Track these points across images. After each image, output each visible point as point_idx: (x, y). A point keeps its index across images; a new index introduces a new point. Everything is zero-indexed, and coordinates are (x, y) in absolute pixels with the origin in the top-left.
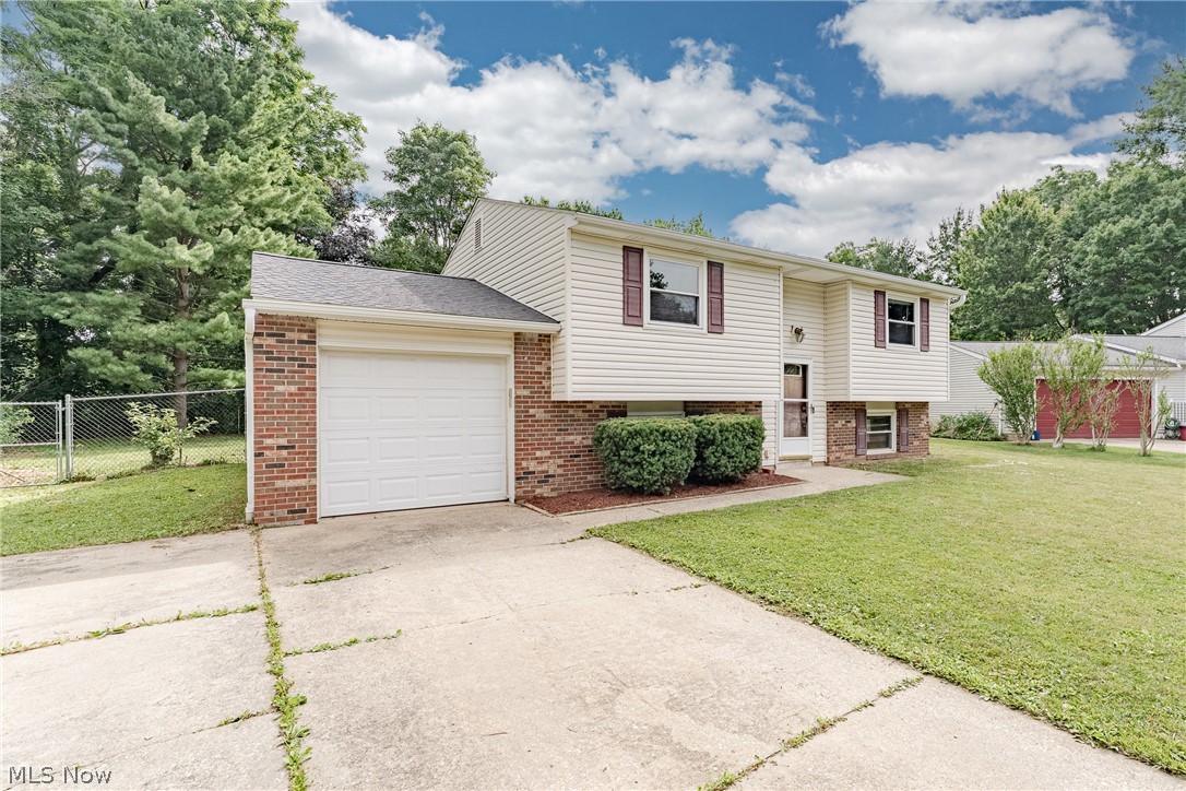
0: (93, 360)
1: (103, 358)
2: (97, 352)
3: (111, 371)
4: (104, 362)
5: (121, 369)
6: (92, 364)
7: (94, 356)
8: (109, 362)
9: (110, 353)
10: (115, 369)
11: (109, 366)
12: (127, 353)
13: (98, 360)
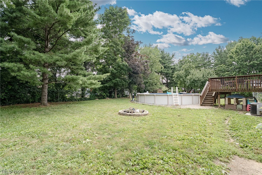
0: (14, 68)
1: (19, 68)
2: (16, 65)
3: (24, 75)
4: (19, 70)
5: (29, 73)
6: (13, 71)
7: (14, 66)
8: (22, 70)
9: (22, 65)
10: (26, 73)
11: (22, 72)
12: (31, 66)
13: (16, 69)
